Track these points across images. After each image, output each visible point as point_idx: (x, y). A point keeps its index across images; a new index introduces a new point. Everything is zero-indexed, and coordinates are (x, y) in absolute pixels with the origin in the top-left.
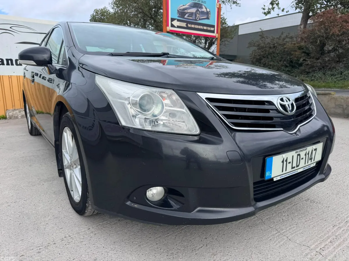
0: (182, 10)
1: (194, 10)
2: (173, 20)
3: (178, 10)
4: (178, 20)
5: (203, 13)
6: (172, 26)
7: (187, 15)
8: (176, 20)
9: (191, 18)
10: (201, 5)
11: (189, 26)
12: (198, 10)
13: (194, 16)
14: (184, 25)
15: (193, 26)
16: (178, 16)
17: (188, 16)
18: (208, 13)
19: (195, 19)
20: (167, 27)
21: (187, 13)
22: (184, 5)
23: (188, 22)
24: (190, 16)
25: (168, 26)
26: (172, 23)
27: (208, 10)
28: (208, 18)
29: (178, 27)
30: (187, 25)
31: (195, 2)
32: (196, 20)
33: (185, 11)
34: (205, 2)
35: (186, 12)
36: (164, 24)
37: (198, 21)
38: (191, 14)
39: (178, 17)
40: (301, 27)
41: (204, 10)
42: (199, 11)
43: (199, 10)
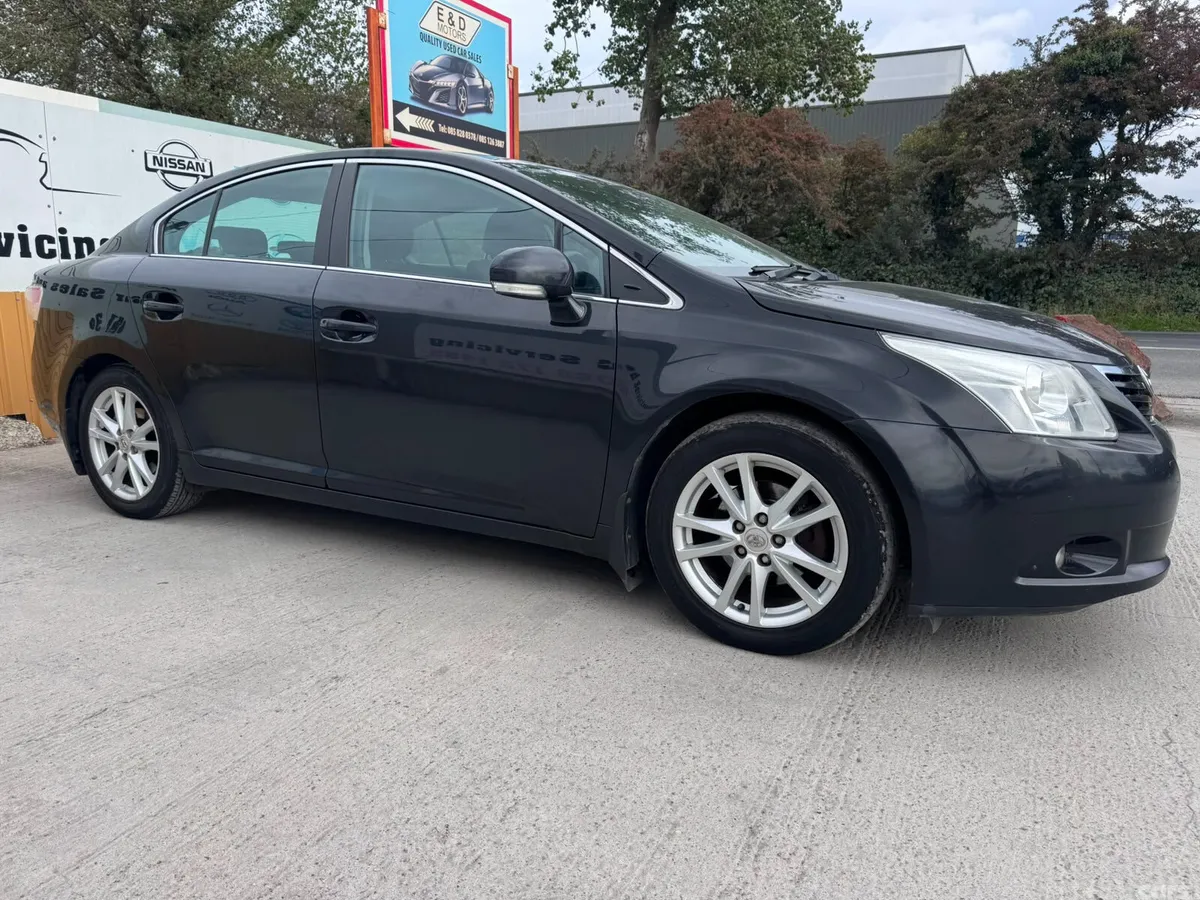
0: (421, 78)
1: (450, 81)
2: (399, 107)
3: (411, 77)
4: (414, 111)
5: (473, 89)
6: (399, 127)
7: (435, 95)
8: (408, 109)
9: (445, 105)
10: (470, 65)
11: (442, 129)
12: (461, 83)
13: (452, 101)
14: (427, 125)
15: (451, 131)
16: (411, 95)
17: (438, 99)
18: (486, 94)
19: (455, 108)
20: (385, 130)
21: (436, 88)
22: (425, 64)
23: (438, 119)
24: (443, 98)
25: (387, 127)
26: (398, 116)
27: (488, 84)
28: (487, 110)
29: (415, 131)
30: (435, 126)
31: (449, 53)
32: (458, 112)
33: (431, 82)
34: (478, 59)
35: (431, 85)
36: (376, 118)
37: (462, 115)
38: (445, 93)
39: (413, 98)
40: (641, 141)
41: (477, 81)
42: (465, 85)
43: (466, 80)
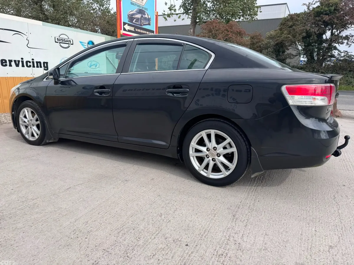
0: (131, 15)
1: (139, 16)
2: (125, 24)
3: (128, 15)
4: (129, 25)
5: (145, 18)
6: (125, 30)
7: (135, 20)
8: (127, 24)
9: (137, 23)
10: (145, 11)
11: (137, 30)
12: (142, 16)
13: (139, 22)
14: (132, 29)
15: (139, 30)
16: (128, 20)
17: (135, 21)
18: (149, 20)
19: (140, 24)
21: (135, 18)
22: (132, 11)
23: (136, 27)
24: (137, 21)
25: (121, 30)
26: (124, 26)
27: (149, 17)
28: (149, 24)
29: (129, 31)
30: (135, 29)
31: (139, 8)
32: (141, 25)
33: (133, 16)
34: (147, 9)
35: (133, 17)
36: (118, 27)
37: (142, 26)
38: (138, 19)
39: (128, 21)
40: (190, 31)
41: (146, 16)
42: (143, 17)
43: (143, 16)
